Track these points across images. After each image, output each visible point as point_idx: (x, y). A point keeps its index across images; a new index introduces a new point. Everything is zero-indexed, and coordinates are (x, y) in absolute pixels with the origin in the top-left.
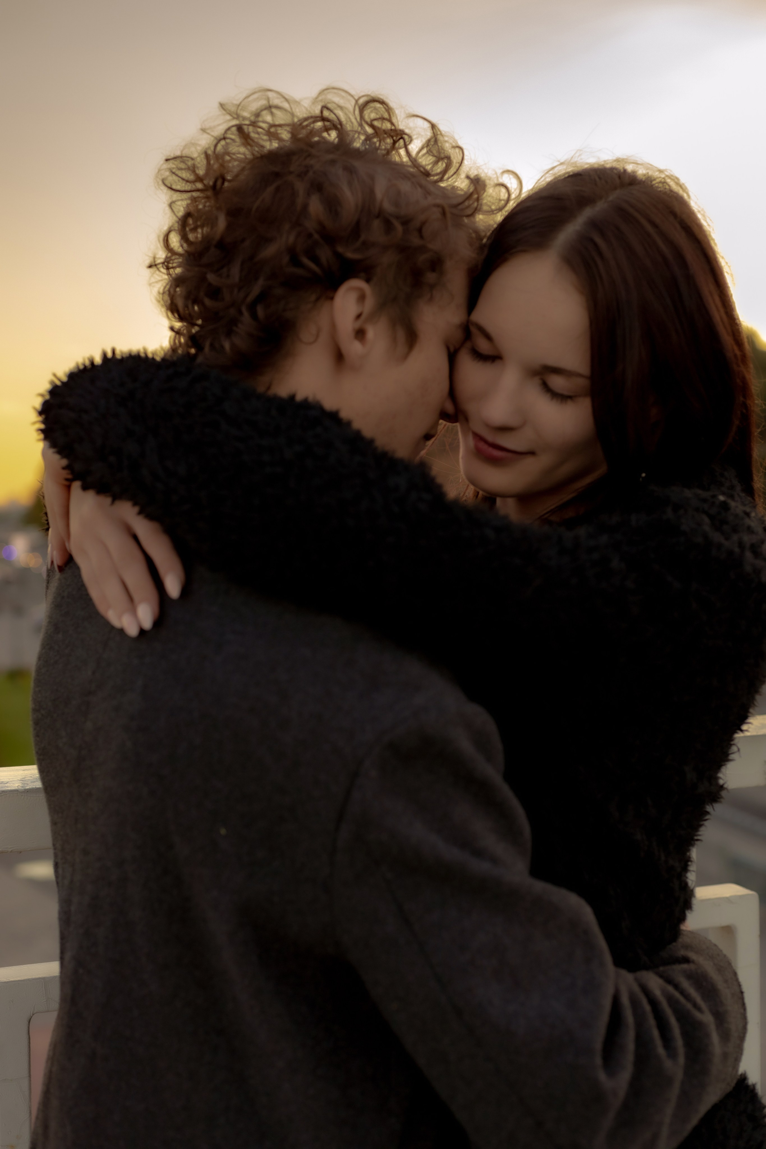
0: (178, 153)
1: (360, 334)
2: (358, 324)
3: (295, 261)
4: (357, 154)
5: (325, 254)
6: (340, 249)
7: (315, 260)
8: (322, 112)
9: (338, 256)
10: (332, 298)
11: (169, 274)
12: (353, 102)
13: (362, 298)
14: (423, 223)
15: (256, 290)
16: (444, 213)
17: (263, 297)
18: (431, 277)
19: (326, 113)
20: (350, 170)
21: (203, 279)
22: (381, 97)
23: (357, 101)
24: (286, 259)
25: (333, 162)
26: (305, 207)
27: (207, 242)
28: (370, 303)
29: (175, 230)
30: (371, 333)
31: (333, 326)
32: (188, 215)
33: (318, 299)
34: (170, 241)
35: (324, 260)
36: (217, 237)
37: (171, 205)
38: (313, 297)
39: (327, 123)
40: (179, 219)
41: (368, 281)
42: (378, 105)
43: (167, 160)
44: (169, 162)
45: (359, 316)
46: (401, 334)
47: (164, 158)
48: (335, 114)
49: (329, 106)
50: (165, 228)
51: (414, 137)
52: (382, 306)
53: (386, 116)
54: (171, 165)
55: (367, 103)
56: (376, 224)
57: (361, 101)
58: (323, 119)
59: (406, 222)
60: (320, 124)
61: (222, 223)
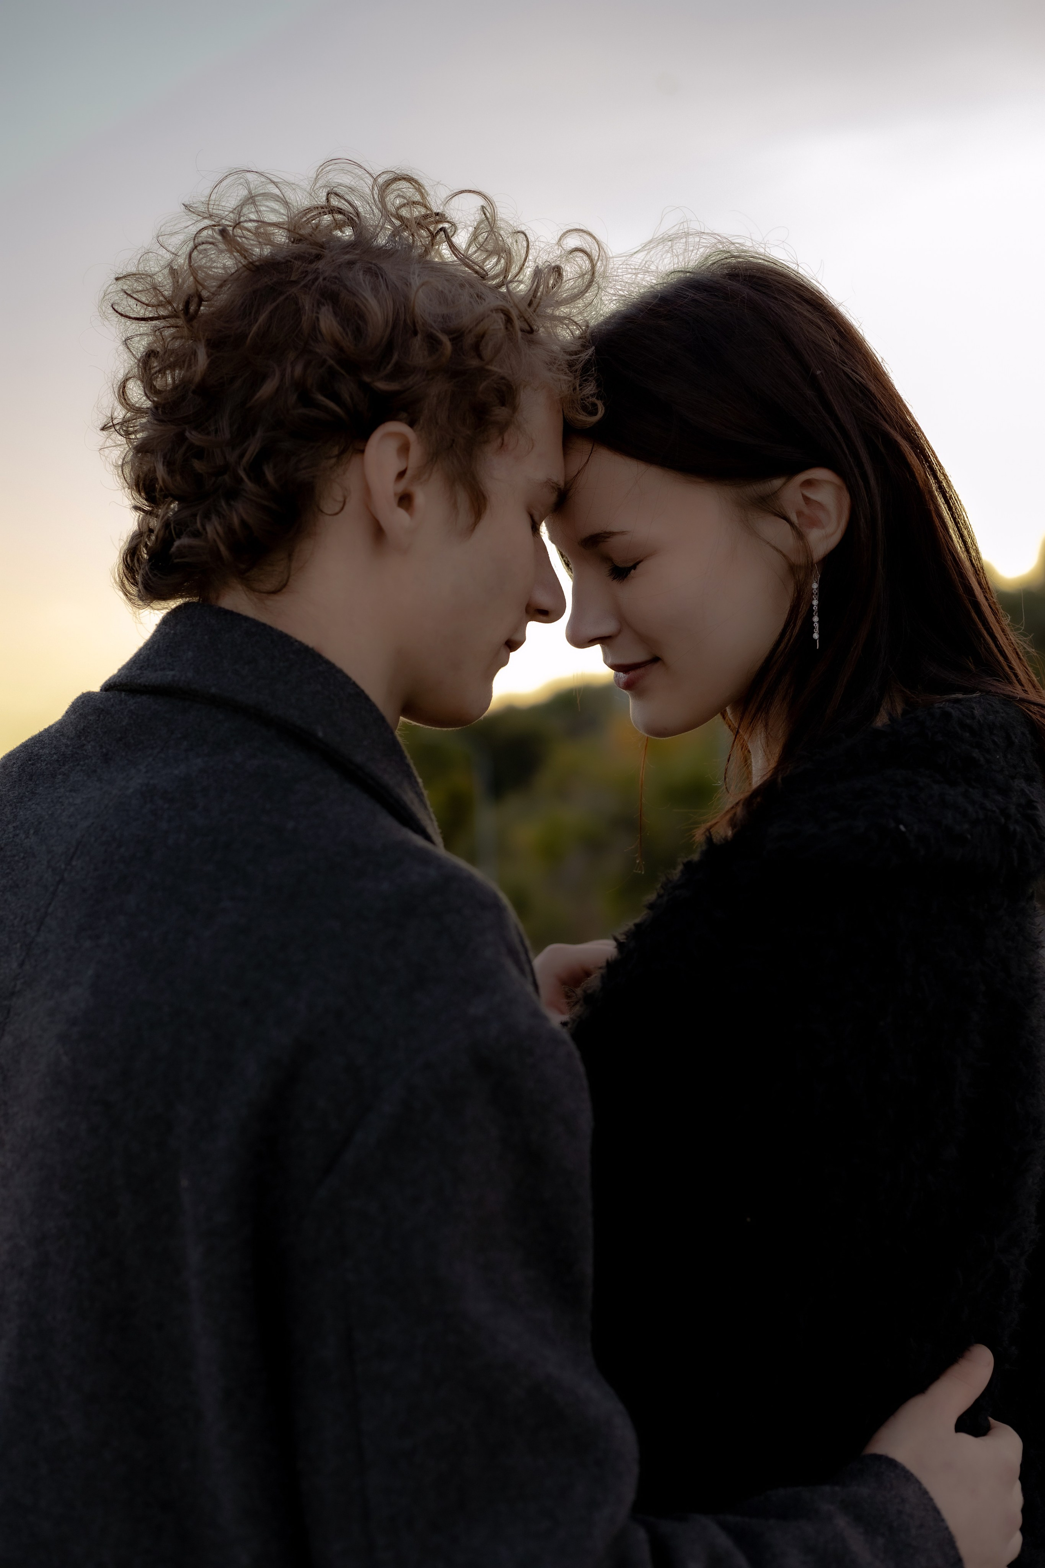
0: (133, 270)
1: (405, 500)
2: (401, 486)
3: (305, 398)
4: (384, 253)
5: (347, 389)
6: (367, 379)
7: (335, 397)
8: (328, 200)
9: (366, 387)
10: (362, 452)
11: (129, 439)
12: (370, 181)
13: (404, 449)
14: (482, 336)
15: (253, 447)
16: (509, 320)
17: (266, 454)
18: (500, 413)
19: (335, 202)
20: (374, 273)
21: (181, 438)
22: (409, 173)
23: (375, 180)
24: (293, 398)
25: (351, 263)
26: (315, 326)
27: (181, 387)
28: (416, 453)
29: (134, 377)
30: (420, 498)
31: (367, 491)
32: (150, 354)
33: (342, 452)
34: (128, 392)
35: (346, 396)
36: (197, 378)
37: (126, 342)
38: (336, 451)
39: (339, 217)
40: (139, 360)
41: (411, 424)
42: (403, 185)
43: (117, 279)
44: (120, 282)
45: (401, 474)
46: (463, 498)
47: (113, 276)
48: (346, 200)
49: (340, 190)
50: (121, 376)
51: (459, 226)
52: (433, 457)
53: (418, 198)
54: (125, 285)
55: (388, 183)
56: (417, 342)
57: (381, 180)
58: (333, 210)
59: (457, 336)
60: (327, 218)
61: (202, 359)
